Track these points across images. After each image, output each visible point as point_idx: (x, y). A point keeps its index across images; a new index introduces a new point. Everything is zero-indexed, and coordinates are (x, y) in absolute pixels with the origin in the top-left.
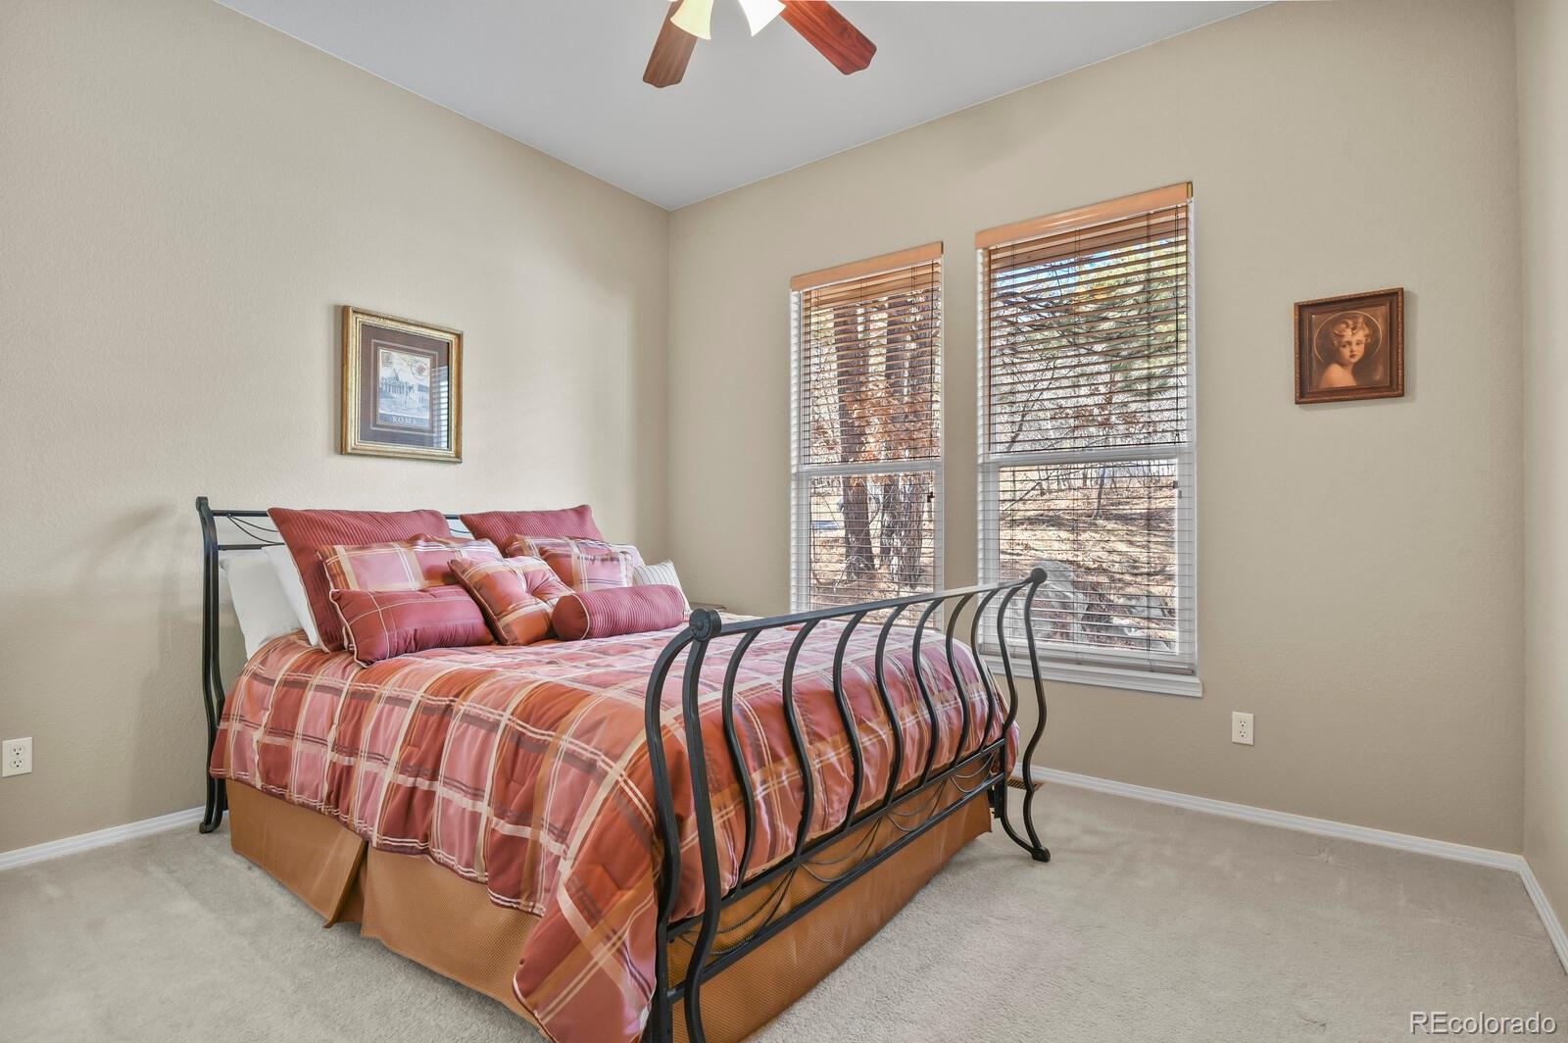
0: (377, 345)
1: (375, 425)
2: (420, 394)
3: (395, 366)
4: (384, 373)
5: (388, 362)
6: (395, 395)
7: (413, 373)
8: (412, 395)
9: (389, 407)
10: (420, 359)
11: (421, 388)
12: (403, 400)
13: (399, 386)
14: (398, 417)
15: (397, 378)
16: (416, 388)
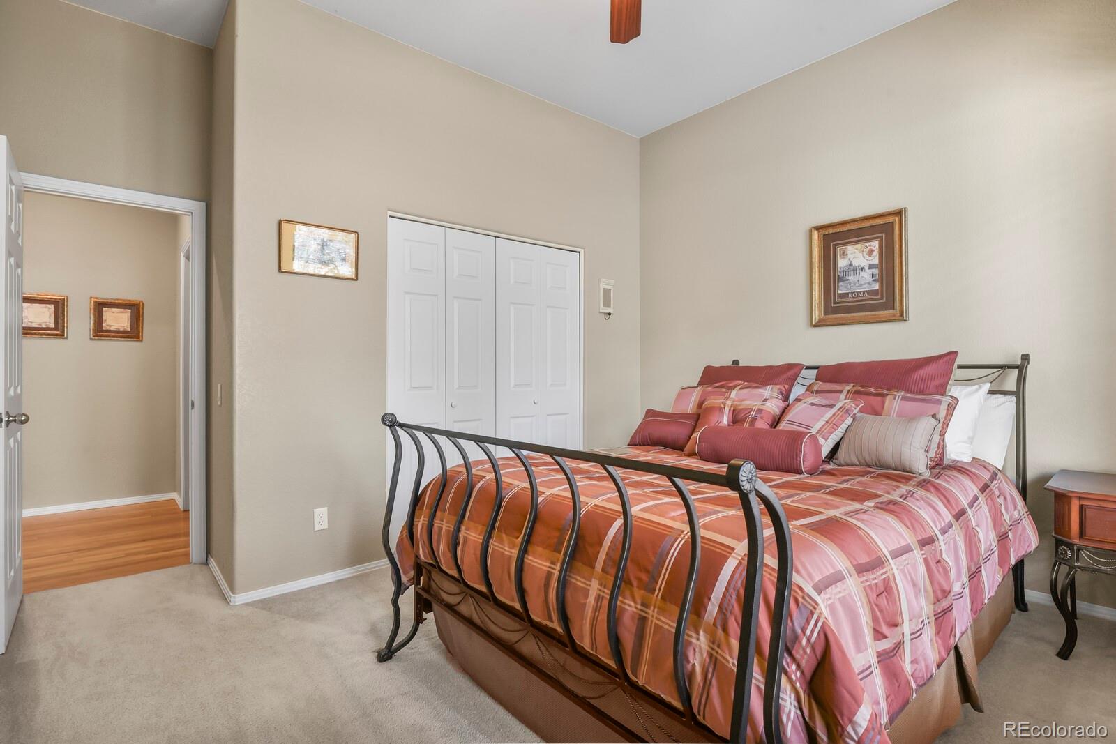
0: (835, 246)
1: (835, 303)
2: (870, 272)
3: (850, 256)
4: (842, 263)
5: (844, 254)
6: (850, 278)
7: (864, 257)
8: (863, 274)
9: (846, 287)
10: (869, 244)
11: (871, 267)
12: (856, 280)
13: (853, 270)
14: (852, 293)
15: (851, 265)
16: (867, 268)
